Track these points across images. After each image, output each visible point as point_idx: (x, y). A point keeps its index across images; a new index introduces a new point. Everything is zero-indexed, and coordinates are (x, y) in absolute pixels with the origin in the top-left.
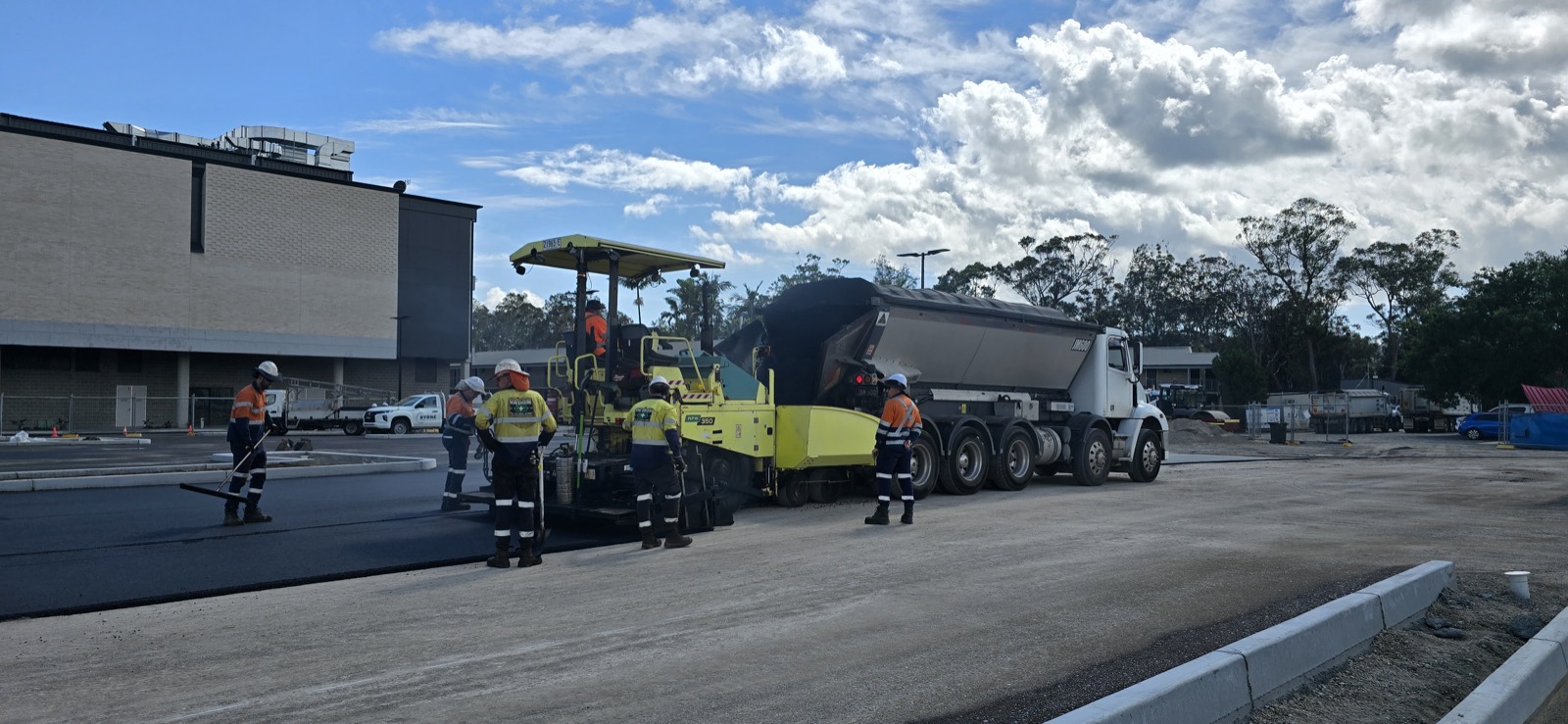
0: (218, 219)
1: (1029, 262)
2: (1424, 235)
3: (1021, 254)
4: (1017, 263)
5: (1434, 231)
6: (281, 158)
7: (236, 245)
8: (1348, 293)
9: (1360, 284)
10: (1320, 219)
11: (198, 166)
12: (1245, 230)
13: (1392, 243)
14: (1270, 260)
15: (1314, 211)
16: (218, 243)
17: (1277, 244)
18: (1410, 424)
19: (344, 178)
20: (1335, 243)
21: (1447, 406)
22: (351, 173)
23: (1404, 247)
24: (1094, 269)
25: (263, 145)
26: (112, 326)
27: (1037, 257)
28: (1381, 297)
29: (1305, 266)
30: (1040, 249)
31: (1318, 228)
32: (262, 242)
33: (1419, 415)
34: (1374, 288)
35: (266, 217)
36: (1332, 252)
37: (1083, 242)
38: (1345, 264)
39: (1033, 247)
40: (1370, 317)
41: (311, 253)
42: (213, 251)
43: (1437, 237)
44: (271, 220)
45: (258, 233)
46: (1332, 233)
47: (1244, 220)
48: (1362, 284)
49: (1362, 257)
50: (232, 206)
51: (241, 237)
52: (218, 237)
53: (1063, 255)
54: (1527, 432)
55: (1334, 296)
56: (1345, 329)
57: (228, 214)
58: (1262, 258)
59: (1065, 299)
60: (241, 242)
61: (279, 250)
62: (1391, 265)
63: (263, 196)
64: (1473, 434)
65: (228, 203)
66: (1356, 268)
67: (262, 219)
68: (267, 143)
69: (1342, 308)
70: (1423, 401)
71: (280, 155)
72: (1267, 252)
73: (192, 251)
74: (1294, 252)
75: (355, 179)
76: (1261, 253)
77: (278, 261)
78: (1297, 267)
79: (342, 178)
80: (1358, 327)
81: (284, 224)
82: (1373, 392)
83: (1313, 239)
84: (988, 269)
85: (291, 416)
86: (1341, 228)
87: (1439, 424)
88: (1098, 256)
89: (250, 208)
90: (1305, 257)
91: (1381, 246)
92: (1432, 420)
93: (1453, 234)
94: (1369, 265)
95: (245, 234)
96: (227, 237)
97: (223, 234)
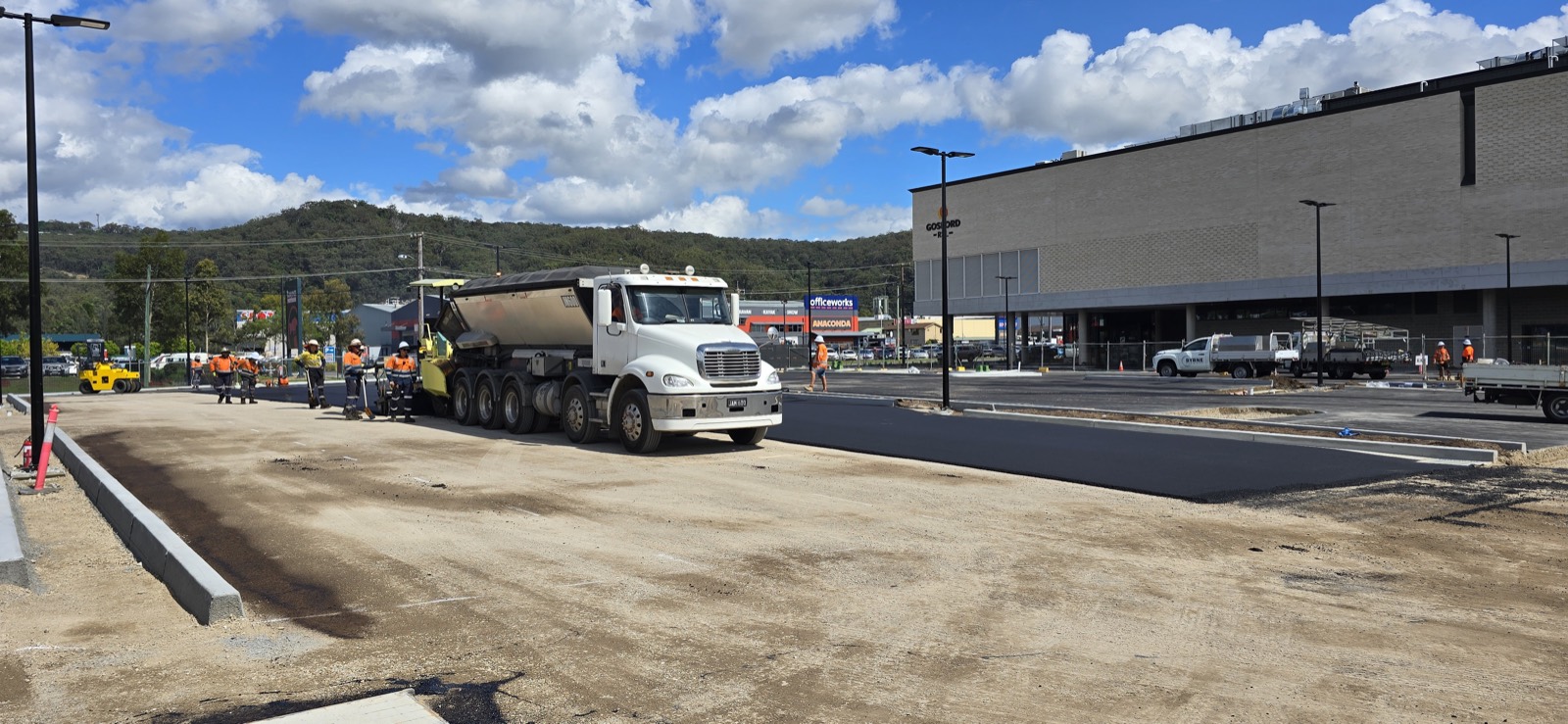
0: (1490, 144)
7: (1512, 167)
16: (1491, 170)
32: (1543, 157)
35: (1548, 126)
42: (1486, 179)
45: (1537, 147)
50: (1506, 126)
51: (1516, 157)
52: (1490, 164)
60: (1517, 163)
63: (1542, 103)
65: (1500, 123)
67: (1543, 130)
73: (1463, 184)
89: (1527, 122)
95: (1521, 153)
96: (1501, 162)
97: (1496, 159)
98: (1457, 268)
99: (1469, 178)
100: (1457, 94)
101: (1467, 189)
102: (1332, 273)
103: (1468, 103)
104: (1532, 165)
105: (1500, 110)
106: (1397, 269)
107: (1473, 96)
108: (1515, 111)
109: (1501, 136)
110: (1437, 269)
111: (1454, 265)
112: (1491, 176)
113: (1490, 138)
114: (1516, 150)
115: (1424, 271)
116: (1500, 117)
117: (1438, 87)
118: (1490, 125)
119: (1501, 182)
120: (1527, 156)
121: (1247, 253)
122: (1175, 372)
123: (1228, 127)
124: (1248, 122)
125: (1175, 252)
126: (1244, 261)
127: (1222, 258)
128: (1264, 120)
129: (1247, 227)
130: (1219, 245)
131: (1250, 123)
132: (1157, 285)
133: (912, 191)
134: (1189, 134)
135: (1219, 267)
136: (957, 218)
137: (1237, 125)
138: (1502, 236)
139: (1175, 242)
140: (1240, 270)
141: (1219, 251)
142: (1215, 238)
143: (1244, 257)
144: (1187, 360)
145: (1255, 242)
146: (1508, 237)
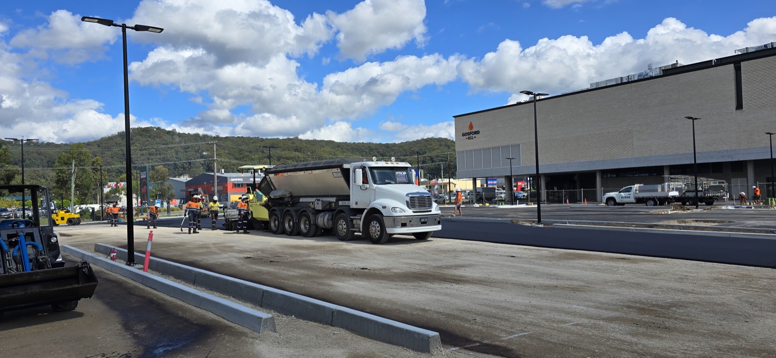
0: (750, 89)
7: (761, 100)
11: (737, 65)
16: (750, 102)
42: (748, 107)
50: (757, 80)
52: (750, 99)
60: (763, 98)
65: (754, 79)
73: (736, 109)
89: (768, 78)
95: (765, 94)
96: (755, 98)
97: (753, 97)
98: (735, 150)
99: (739, 106)
100: (732, 66)
101: (739, 111)
102: (671, 154)
103: (738, 70)
104: (771, 99)
105: (754, 73)
106: (705, 151)
107: (740, 66)
108: (762, 73)
109: (755, 86)
110: (725, 151)
111: (734, 148)
112: (750, 105)
113: (750, 86)
114: (763, 92)
115: (718, 152)
116: (754, 76)
117: (721, 62)
118: (749, 80)
119: (755, 107)
120: (768, 95)
121: (628, 145)
122: (616, 204)
123: (615, 83)
124: (625, 81)
125: (591, 145)
126: (627, 149)
127: (615, 147)
128: (633, 80)
129: (627, 132)
130: (613, 141)
131: (626, 81)
132: (582, 161)
133: (454, 117)
134: (595, 87)
135: (614, 151)
136: (478, 130)
137: (619, 82)
138: (768, 133)
139: (591, 140)
140: (625, 153)
141: (613, 144)
142: (611, 137)
143: (626, 146)
144: (622, 198)
145: (632, 139)
146: (770, 134)
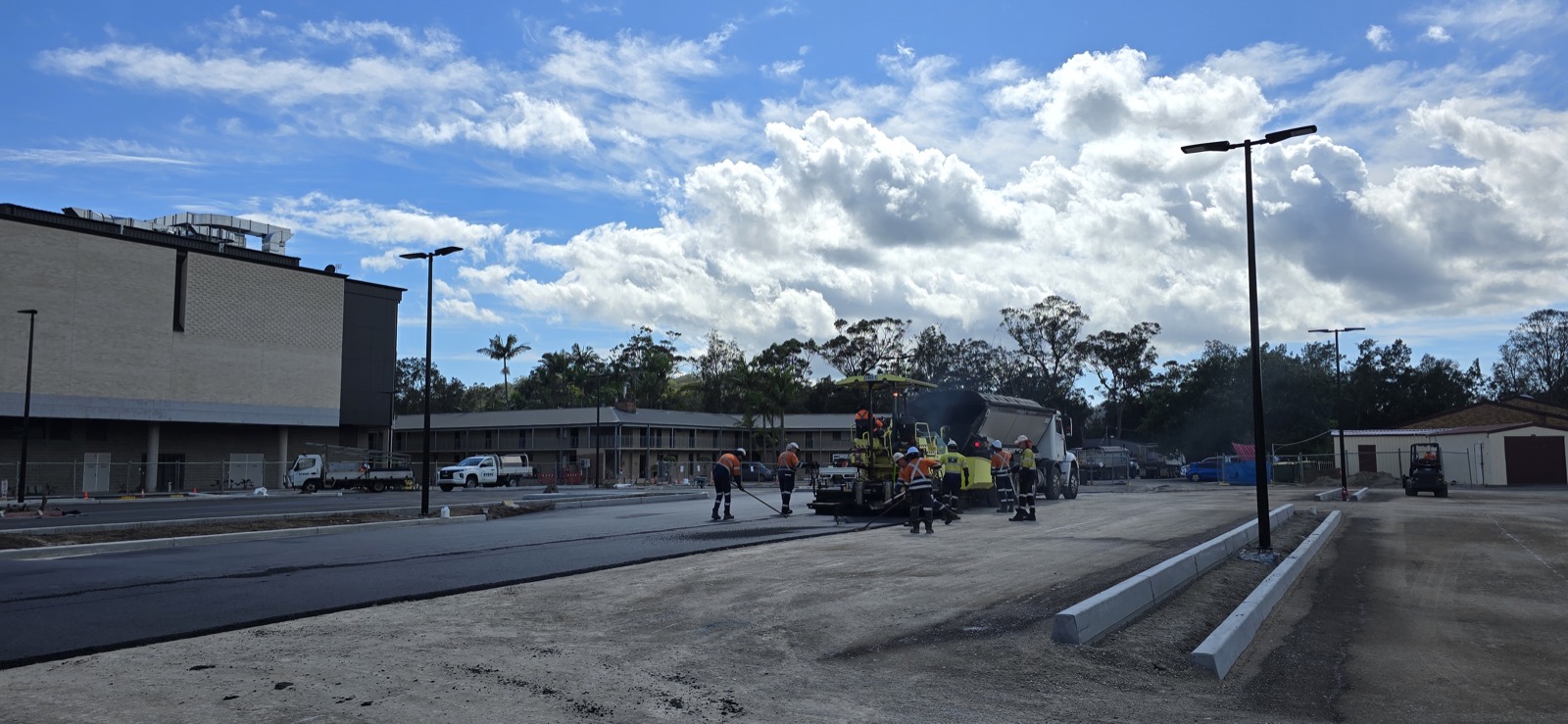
0: (197, 302)
1: (841, 340)
2: (1136, 327)
3: (834, 333)
4: (832, 341)
5: (1144, 324)
6: (233, 244)
7: (211, 325)
8: (1084, 370)
9: (1093, 363)
10: (1063, 312)
11: (180, 254)
12: (1006, 319)
13: (1115, 332)
14: (1027, 343)
15: (1058, 306)
16: (196, 323)
17: (1031, 330)
18: (1143, 472)
19: (292, 263)
20: (1074, 330)
21: (1171, 459)
22: (299, 259)
23: (1123, 335)
24: (893, 347)
25: (220, 233)
26: (104, 399)
27: (848, 336)
28: (1108, 373)
29: (1053, 348)
30: (851, 330)
31: (1062, 319)
32: (232, 322)
33: (1149, 465)
34: (1101, 367)
35: (237, 299)
36: (1074, 338)
37: (884, 325)
38: (1083, 349)
39: (845, 328)
40: (1097, 388)
41: (272, 332)
42: (192, 330)
43: (1146, 329)
44: (240, 303)
45: (229, 314)
46: (1072, 322)
47: (1004, 312)
48: (1095, 364)
49: (1094, 342)
50: (208, 290)
51: (214, 317)
52: (196, 318)
53: (868, 336)
54: (1237, 474)
55: (1073, 372)
56: (1083, 399)
57: (205, 298)
58: (1021, 342)
59: (871, 372)
60: (214, 322)
61: (245, 329)
62: (1114, 349)
63: (234, 281)
64: (1196, 477)
65: (205, 287)
66: (1089, 351)
67: (233, 301)
68: (224, 232)
69: (1079, 383)
70: (1154, 455)
71: (232, 241)
72: (1025, 336)
73: (174, 329)
74: (1045, 337)
75: (301, 264)
76: (1020, 337)
77: (245, 339)
78: (1047, 348)
79: (290, 263)
80: (1092, 397)
81: (250, 306)
82: (1117, 448)
83: (1059, 328)
84: (802, 345)
85: (329, 476)
86: (1078, 319)
87: (1164, 472)
88: (896, 337)
89: (223, 292)
90: (1052, 341)
91: (1107, 334)
92: (1159, 469)
93: (1157, 325)
94: (1099, 349)
99: (178, 326)
100: (175, 251)
101: (177, 334)
107: (186, 256)
108: (216, 281)
110: (150, 401)
112: (196, 328)
114: (214, 312)
116: (205, 282)
118: (198, 285)
119: (203, 334)
